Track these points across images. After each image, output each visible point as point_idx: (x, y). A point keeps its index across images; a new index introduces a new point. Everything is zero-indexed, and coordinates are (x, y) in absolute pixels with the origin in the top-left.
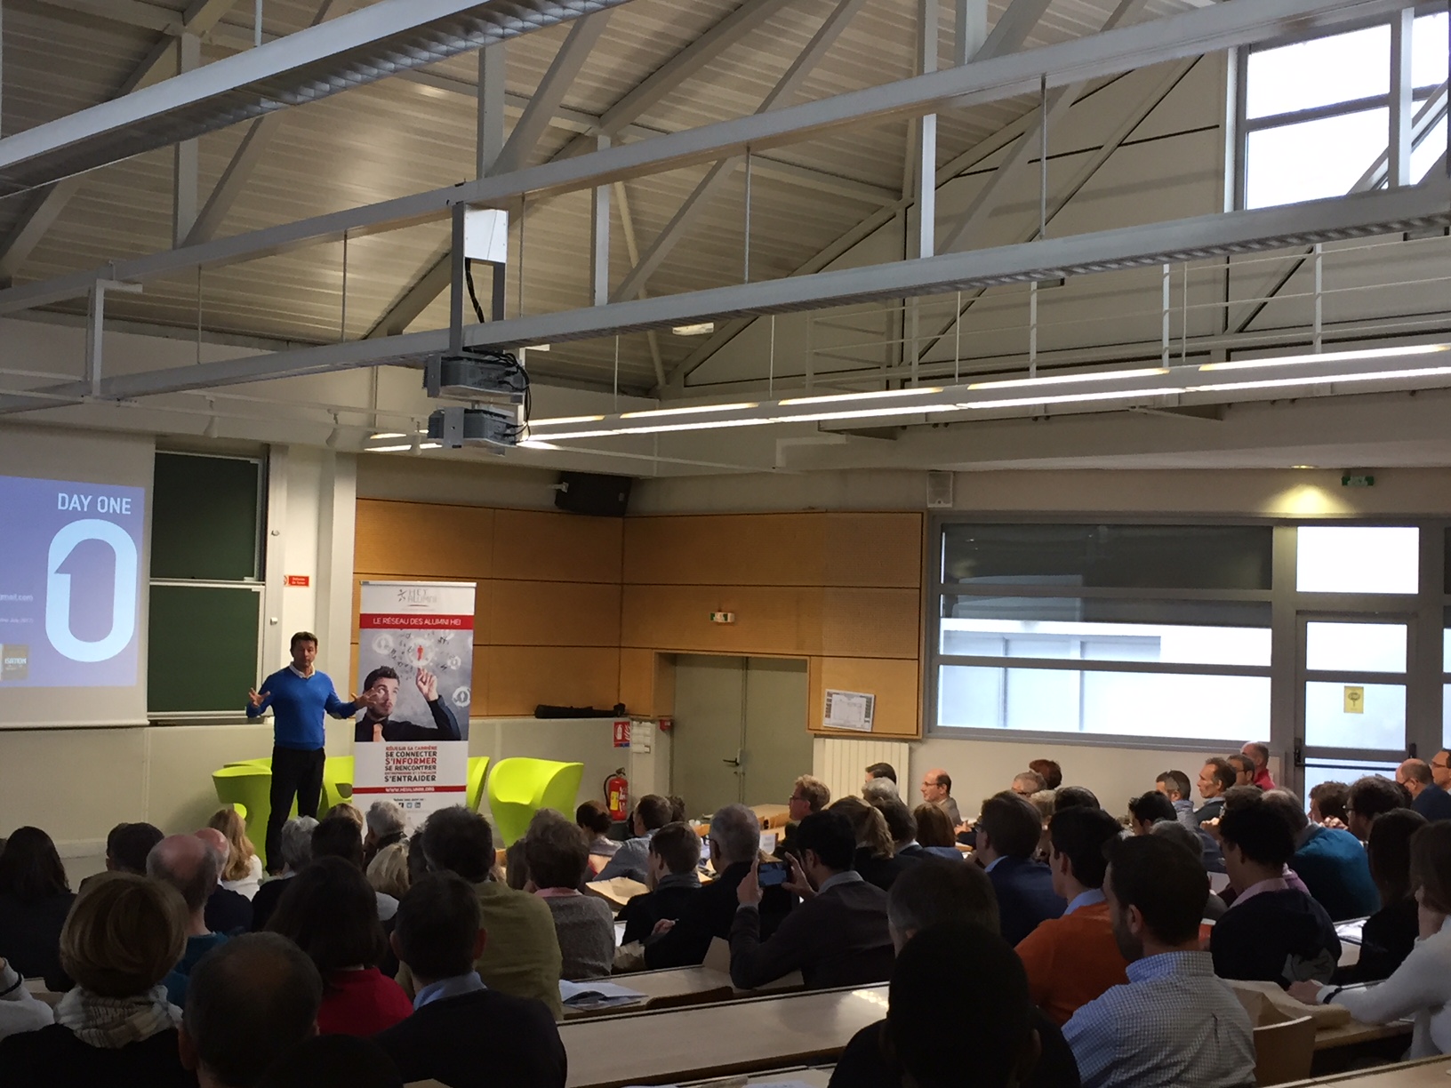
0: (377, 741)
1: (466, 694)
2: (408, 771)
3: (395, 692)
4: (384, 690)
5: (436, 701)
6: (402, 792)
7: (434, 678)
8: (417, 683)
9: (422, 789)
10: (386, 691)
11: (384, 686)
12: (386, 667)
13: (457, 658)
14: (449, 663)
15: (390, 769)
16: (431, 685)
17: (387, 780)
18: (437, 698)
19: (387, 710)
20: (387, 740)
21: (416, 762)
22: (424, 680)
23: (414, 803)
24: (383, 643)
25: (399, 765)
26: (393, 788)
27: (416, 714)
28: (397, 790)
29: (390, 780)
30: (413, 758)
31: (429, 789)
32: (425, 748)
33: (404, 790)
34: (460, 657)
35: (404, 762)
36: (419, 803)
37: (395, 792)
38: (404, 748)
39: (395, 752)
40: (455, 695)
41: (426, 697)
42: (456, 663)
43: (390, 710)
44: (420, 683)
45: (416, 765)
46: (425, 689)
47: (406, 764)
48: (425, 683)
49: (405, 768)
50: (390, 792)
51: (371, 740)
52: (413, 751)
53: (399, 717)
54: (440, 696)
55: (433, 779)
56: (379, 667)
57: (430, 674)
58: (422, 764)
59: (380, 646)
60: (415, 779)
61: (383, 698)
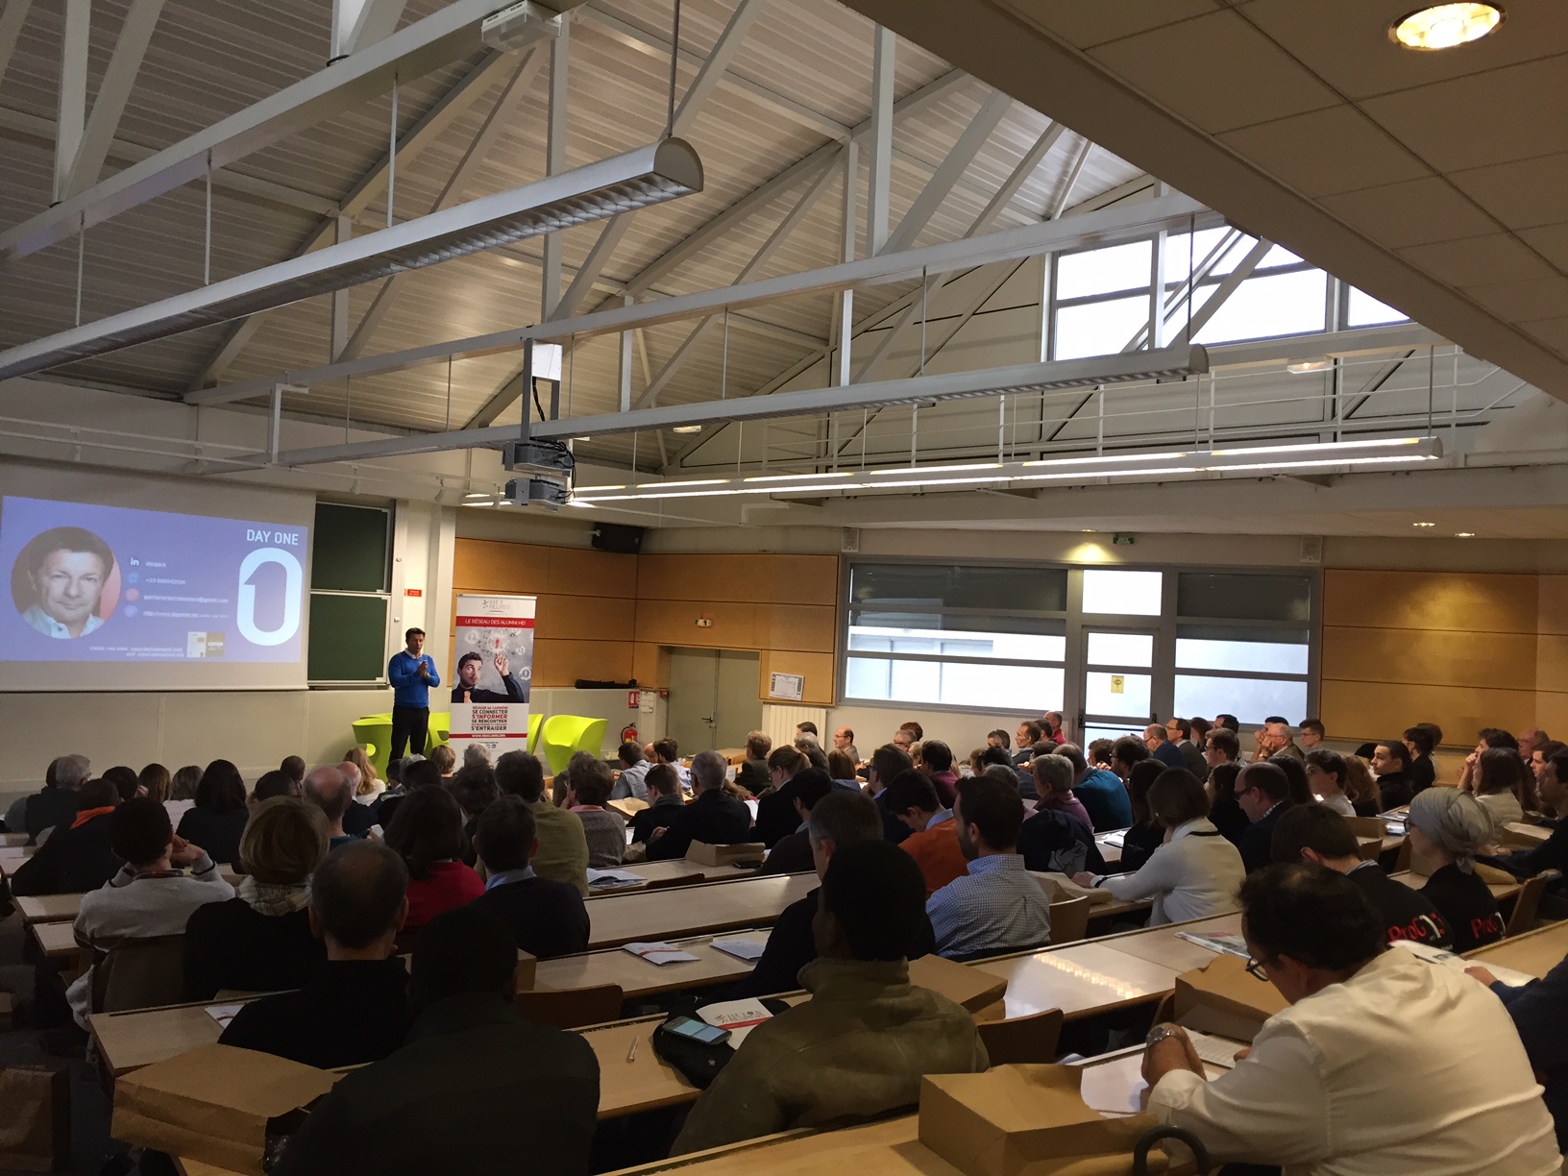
0: (467, 702)
1: (528, 673)
2: (487, 723)
3: (479, 669)
4: (472, 668)
5: (507, 676)
7: (507, 660)
8: (495, 664)
9: (499, 736)
10: (474, 669)
11: (472, 666)
12: (474, 653)
13: (522, 647)
14: (517, 650)
15: (475, 721)
16: (504, 665)
17: (473, 729)
18: (508, 674)
19: (474, 682)
20: (473, 702)
21: (493, 717)
22: (500, 662)
24: (472, 636)
25: (481, 719)
27: (493, 685)
29: (476, 729)
30: (491, 714)
31: (503, 736)
34: (524, 647)
35: (485, 717)
36: (497, 746)
40: (521, 673)
41: (501, 673)
42: (522, 651)
43: (476, 682)
44: (497, 664)
45: (493, 719)
46: (500, 668)
47: (486, 719)
48: (500, 664)
49: (486, 721)
51: (463, 702)
53: (482, 687)
54: (510, 673)
55: (505, 728)
56: (469, 653)
57: (504, 657)
58: (497, 718)
59: (470, 638)
60: (492, 728)
61: (471, 674)
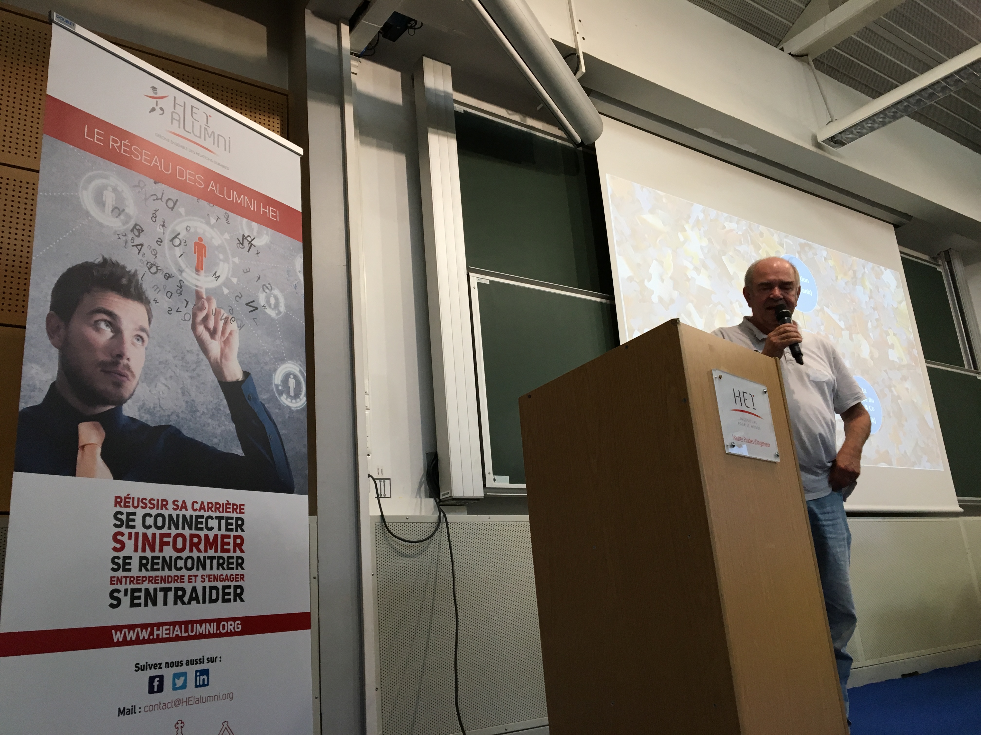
0: (89, 474)
1: (298, 383)
2: (174, 572)
3: (140, 338)
4: (109, 324)
5: (237, 384)
6: (159, 640)
7: (233, 326)
8: (194, 328)
9: (212, 629)
10: (117, 331)
11: (110, 314)
12: (115, 265)
13: (276, 292)
15: (126, 564)
16: (227, 342)
17: (116, 603)
18: (239, 376)
19: (119, 385)
20: (118, 475)
21: (193, 545)
22: (211, 325)
23: (191, 670)
24: (109, 198)
25: (148, 554)
26: (131, 627)
28: (144, 634)
29: (126, 601)
30: (187, 532)
31: (230, 626)
32: (217, 506)
33: (163, 632)
34: (282, 291)
35: (163, 544)
36: (206, 672)
37: (138, 641)
38: (164, 504)
39: (140, 512)
41: (218, 370)
42: (277, 306)
43: (130, 385)
44: (201, 329)
45: (195, 554)
46: (215, 347)
47: (168, 552)
48: (213, 334)
49: (168, 564)
50: (125, 643)
51: (72, 473)
52: (189, 513)
53: (149, 411)
54: (246, 374)
55: (239, 596)
56: (99, 260)
57: (224, 314)
58: (211, 553)
59: (100, 202)
60: (194, 598)
61: (108, 349)
